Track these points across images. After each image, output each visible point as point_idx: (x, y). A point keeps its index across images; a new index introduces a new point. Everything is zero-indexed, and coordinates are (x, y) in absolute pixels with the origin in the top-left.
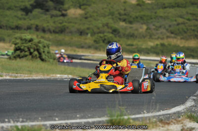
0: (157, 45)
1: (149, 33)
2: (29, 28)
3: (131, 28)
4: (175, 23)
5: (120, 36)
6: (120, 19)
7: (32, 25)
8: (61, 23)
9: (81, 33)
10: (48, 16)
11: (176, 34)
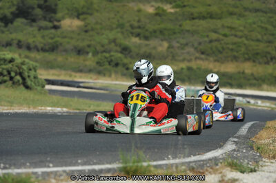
0: (182, 69)
1: (172, 52)
2: (8, 44)
3: (147, 45)
4: (206, 39)
5: (132, 57)
6: (132, 33)
7: (12, 40)
8: (52, 38)
9: (80, 52)
10: (35, 29)
11: (208, 55)
